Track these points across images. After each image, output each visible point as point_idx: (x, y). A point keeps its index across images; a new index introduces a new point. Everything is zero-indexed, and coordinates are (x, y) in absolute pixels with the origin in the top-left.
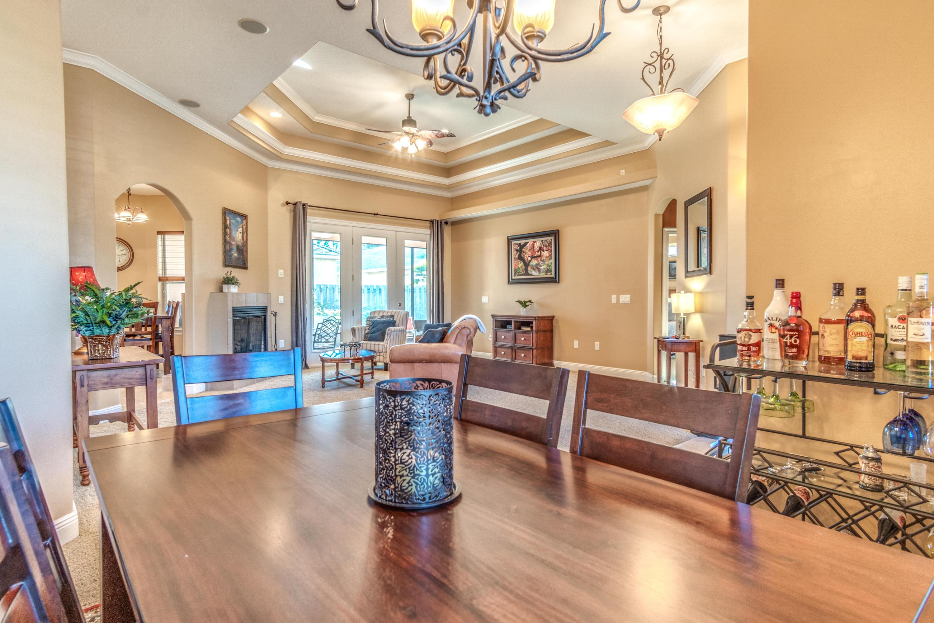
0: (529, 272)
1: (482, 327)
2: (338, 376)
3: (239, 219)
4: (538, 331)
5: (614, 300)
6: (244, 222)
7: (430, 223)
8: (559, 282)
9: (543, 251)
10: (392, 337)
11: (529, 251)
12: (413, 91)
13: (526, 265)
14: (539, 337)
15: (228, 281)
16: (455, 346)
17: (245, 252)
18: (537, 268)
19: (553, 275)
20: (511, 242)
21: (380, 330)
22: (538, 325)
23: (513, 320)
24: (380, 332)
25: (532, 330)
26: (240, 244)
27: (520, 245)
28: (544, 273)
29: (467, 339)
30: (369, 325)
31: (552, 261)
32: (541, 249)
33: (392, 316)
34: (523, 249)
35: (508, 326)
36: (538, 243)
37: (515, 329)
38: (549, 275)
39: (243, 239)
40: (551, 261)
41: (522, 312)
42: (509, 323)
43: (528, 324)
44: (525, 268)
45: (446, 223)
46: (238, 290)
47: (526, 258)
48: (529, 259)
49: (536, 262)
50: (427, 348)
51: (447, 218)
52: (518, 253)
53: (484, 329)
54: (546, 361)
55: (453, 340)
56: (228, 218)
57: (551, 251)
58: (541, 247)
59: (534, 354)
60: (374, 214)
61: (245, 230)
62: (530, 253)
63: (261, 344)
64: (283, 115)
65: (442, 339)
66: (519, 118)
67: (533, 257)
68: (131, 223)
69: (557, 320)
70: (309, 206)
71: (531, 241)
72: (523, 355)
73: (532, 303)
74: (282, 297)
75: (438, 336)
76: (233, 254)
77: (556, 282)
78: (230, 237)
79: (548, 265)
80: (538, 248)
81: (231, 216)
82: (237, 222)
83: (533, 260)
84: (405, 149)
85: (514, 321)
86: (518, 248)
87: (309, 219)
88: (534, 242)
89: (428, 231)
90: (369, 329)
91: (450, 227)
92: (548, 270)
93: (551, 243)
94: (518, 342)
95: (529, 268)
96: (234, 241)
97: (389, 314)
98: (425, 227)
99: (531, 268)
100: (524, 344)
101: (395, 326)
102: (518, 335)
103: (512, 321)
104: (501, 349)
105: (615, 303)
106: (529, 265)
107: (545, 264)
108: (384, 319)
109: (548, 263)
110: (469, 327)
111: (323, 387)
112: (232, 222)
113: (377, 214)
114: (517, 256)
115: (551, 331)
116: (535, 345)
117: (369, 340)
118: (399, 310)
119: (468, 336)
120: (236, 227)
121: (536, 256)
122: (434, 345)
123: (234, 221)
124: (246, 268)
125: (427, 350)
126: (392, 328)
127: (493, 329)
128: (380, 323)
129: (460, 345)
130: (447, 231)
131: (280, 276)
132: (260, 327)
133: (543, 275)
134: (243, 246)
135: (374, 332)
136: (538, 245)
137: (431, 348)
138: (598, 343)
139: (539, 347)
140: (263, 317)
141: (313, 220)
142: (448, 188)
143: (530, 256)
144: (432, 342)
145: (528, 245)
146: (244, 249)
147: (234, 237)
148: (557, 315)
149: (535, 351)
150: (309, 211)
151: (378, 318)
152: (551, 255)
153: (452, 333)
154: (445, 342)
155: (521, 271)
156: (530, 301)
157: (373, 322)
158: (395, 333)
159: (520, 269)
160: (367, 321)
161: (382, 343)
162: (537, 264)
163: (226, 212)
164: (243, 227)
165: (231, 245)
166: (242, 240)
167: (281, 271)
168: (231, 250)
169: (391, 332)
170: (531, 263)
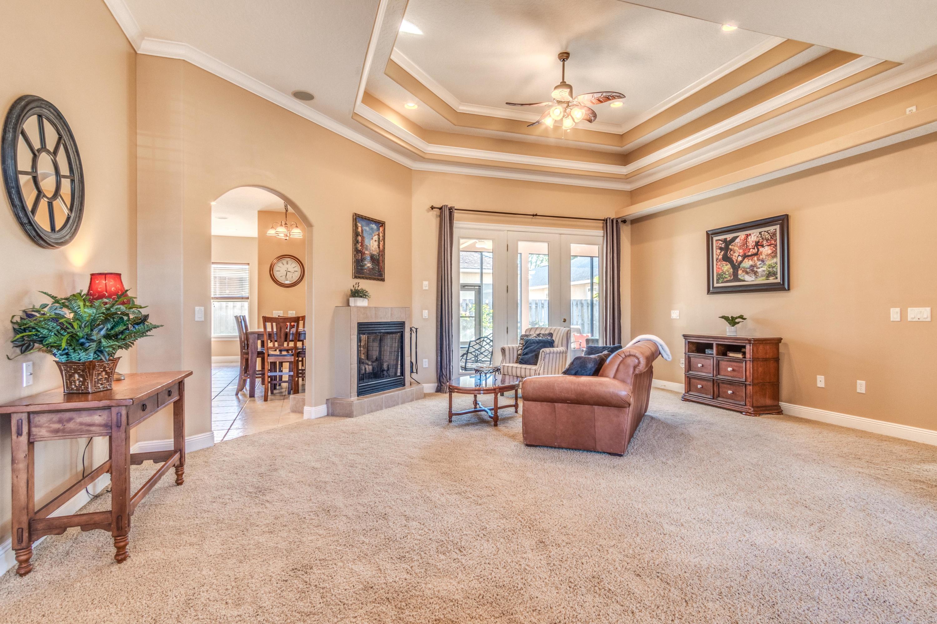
0: (739, 277)
1: (665, 351)
2: (475, 408)
3: (374, 226)
4: (754, 360)
5: (895, 314)
6: (381, 229)
7: (603, 223)
8: (789, 289)
9: (763, 246)
10: (547, 360)
11: (740, 249)
12: (567, 47)
13: (735, 267)
14: (755, 368)
15: (357, 293)
16: (616, 382)
17: (381, 262)
18: (753, 270)
19: (779, 280)
20: (712, 238)
21: (534, 351)
22: (755, 350)
23: (714, 344)
24: (533, 354)
25: (745, 358)
26: (375, 253)
27: (725, 241)
28: (764, 278)
29: (633, 373)
30: (522, 344)
31: (778, 260)
32: (758, 244)
33: (551, 335)
34: (730, 247)
35: (708, 351)
36: (754, 236)
37: (718, 354)
38: (772, 280)
39: (379, 247)
40: (775, 260)
41: (729, 331)
42: (710, 346)
43: (738, 349)
44: (733, 272)
45: (624, 221)
46: (368, 303)
47: (734, 259)
48: (740, 259)
49: (751, 263)
50: (572, 383)
51: (625, 215)
52: (723, 252)
53: (667, 355)
54: (768, 402)
55: (612, 373)
56: (359, 225)
57: (776, 245)
58: (759, 242)
59: (748, 392)
60: (533, 215)
61: (381, 238)
62: (741, 251)
63: (397, 364)
64: (418, 106)
65: (598, 370)
66: (722, 65)
67: (745, 256)
68: (287, 238)
69: (786, 345)
70: (456, 209)
71: (742, 235)
72: (730, 392)
73: (745, 319)
74: (427, 311)
75: (590, 365)
76: (366, 264)
77: (784, 289)
78: (362, 245)
79: (770, 266)
80: (754, 243)
81: (364, 223)
82: (372, 229)
83: (746, 260)
84: (558, 125)
85: (716, 344)
86: (723, 246)
87: (456, 224)
88: (747, 236)
89: (601, 233)
90: (521, 349)
91: (630, 226)
92: (770, 273)
93: (774, 234)
94: (722, 372)
95: (740, 272)
96: (367, 249)
97: (547, 332)
98: (596, 228)
99: (743, 271)
100: (732, 377)
101: (553, 347)
102: (723, 364)
103: (712, 344)
104: (697, 381)
105: (899, 319)
106: (739, 267)
107: (765, 264)
108: (541, 338)
109: (770, 263)
110: (637, 355)
111: (450, 421)
112: (366, 230)
113: (536, 215)
114: (721, 257)
115: (777, 360)
116: (750, 379)
117: (521, 363)
118: (559, 328)
119: (635, 368)
120: (371, 234)
121: (750, 254)
122: (584, 379)
123: (367, 229)
124: (383, 280)
125: (573, 387)
126: (547, 350)
127: (685, 353)
128: (534, 343)
129: (623, 381)
130: (625, 232)
131: (424, 288)
132: (396, 345)
133: (761, 280)
134: (379, 256)
135: (526, 354)
136: (753, 239)
137: (579, 384)
138: (863, 382)
139: (756, 381)
140: (399, 334)
141: (461, 226)
142: (626, 178)
143: (741, 254)
144: (582, 375)
145: (737, 240)
146: (381, 258)
147: (367, 246)
148: (786, 336)
149: (750, 388)
150: (456, 215)
151: (533, 336)
152: (775, 252)
153: (611, 362)
154: (602, 376)
155: (727, 276)
156: (741, 317)
157: (527, 342)
158: (551, 355)
159: (725, 274)
160: (521, 339)
161: (533, 367)
162: (752, 266)
163: (357, 218)
164: (379, 235)
165: (363, 254)
166: (378, 249)
167: (426, 283)
168: (363, 260)
169: (546, 354)
170: (743, 265)
